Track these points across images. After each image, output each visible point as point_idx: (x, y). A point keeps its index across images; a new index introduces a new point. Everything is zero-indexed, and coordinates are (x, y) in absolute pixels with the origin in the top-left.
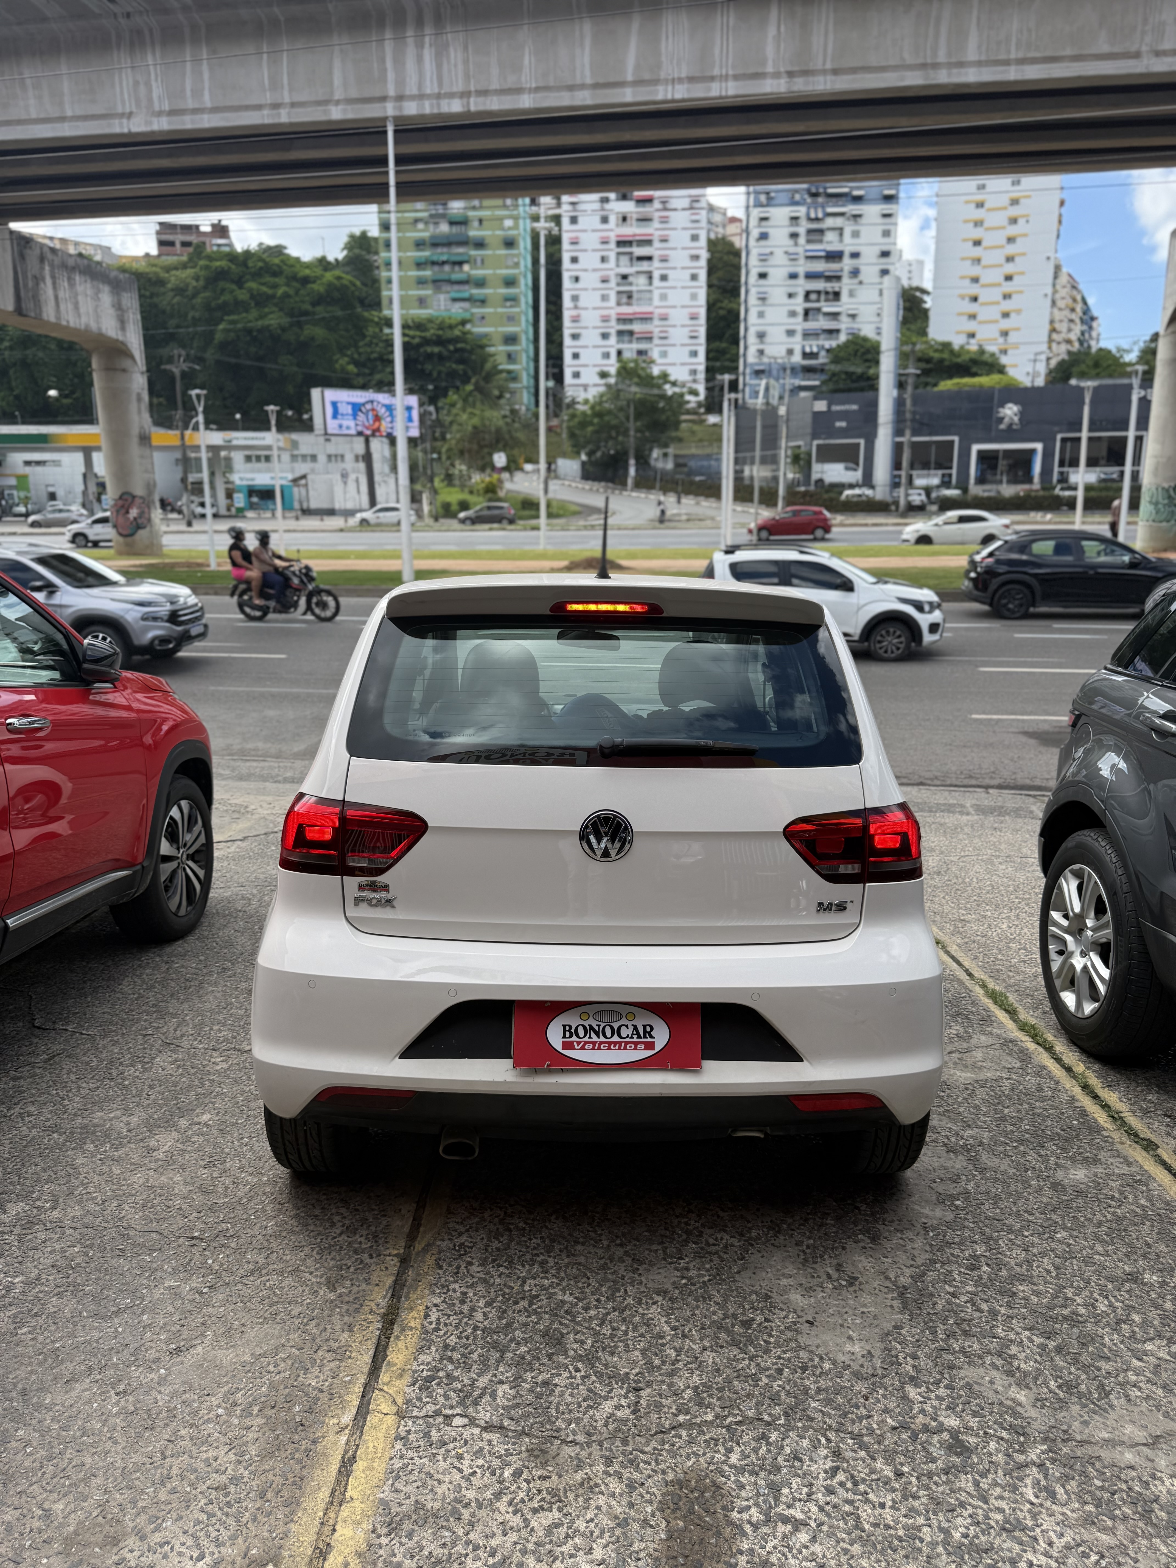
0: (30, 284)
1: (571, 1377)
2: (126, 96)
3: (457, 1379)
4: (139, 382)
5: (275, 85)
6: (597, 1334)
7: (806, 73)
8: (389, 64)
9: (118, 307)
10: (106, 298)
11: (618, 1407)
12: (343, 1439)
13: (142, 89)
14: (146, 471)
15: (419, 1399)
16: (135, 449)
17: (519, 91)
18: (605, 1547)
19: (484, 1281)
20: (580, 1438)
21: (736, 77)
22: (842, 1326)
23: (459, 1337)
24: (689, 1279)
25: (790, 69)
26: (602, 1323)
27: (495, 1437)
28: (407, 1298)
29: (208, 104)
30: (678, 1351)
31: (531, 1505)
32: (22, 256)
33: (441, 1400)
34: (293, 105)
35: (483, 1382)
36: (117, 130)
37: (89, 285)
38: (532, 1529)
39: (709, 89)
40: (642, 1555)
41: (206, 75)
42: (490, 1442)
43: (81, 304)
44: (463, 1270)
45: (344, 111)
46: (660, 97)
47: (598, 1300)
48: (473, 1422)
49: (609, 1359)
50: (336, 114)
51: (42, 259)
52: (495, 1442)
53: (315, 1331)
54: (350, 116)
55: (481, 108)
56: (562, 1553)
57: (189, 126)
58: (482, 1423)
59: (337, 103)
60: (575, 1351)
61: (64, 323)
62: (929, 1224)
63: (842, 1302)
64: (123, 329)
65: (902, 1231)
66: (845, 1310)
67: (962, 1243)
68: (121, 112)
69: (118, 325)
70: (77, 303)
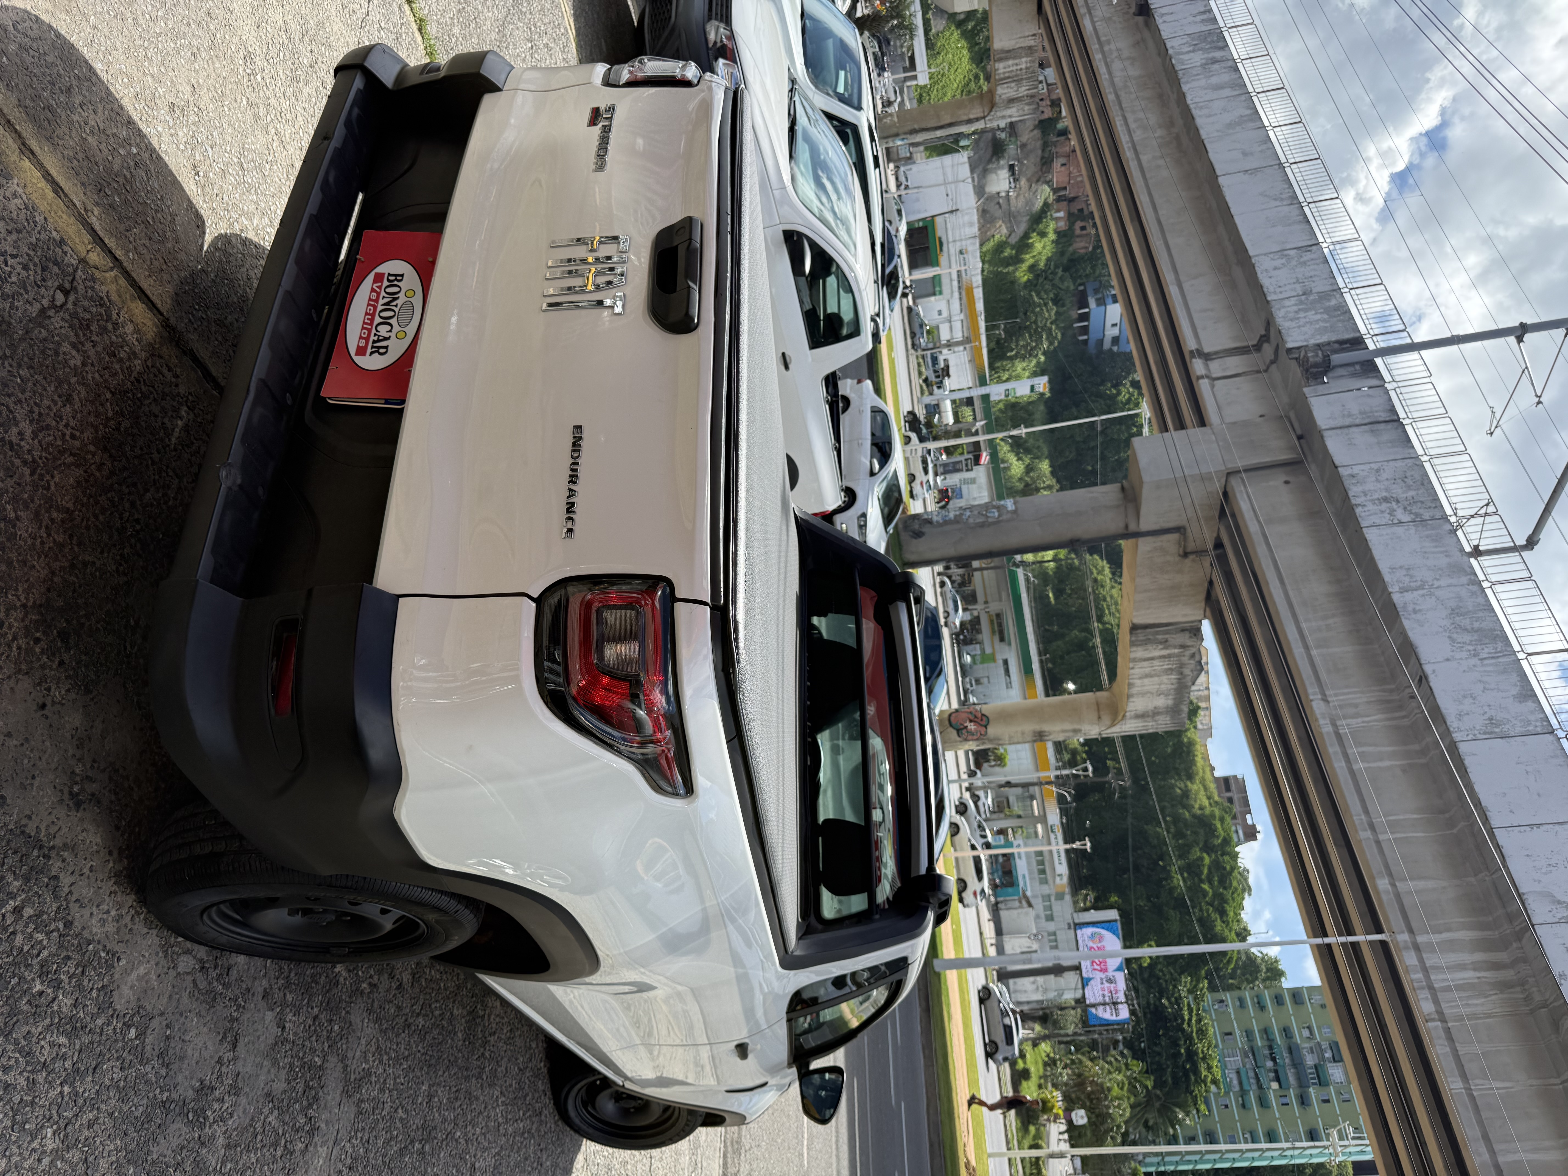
0: (1160, 637)
1: (68, 425)
2: (1341, 698)
3: (101, 333)
4: (1093, 731)
6: (104, 489)
8: (1446, 936)
9: (1155, 713)
10: (1161, 702)
11: (21, 435)
12: (77, 203)
13: (1351, 711)
14: (1011, 737)
15: (92, 289)
16: (1031, 729)
22: (27, 740)
26: (113, 503)
27: (33, 311)
28: (191, 368)
29: (1357, 766)
32: (1183, 630)
33: (85, 303)
34: (1378, 842)
35: (90, 350)
36: (1310, 690)
37: (1170, 687)
42: (31, 303)
43: (1151, 680)
47: (138, 522)
48: (54, 307)
51: (1183, 647)
52: (28, 306)
54: (1384, 898)
57: (1331, 750)
58: (51, 314)
59: (1393, 885)
61: (1131, 665)
62: (116, 964)
63: (53, 766)
64: (1138, 716)
65: (118, 921)
66: (44, 759)
67: (80, 986)
68: (1327, 693)
69: (1139, 713)
70: (1151, 676)
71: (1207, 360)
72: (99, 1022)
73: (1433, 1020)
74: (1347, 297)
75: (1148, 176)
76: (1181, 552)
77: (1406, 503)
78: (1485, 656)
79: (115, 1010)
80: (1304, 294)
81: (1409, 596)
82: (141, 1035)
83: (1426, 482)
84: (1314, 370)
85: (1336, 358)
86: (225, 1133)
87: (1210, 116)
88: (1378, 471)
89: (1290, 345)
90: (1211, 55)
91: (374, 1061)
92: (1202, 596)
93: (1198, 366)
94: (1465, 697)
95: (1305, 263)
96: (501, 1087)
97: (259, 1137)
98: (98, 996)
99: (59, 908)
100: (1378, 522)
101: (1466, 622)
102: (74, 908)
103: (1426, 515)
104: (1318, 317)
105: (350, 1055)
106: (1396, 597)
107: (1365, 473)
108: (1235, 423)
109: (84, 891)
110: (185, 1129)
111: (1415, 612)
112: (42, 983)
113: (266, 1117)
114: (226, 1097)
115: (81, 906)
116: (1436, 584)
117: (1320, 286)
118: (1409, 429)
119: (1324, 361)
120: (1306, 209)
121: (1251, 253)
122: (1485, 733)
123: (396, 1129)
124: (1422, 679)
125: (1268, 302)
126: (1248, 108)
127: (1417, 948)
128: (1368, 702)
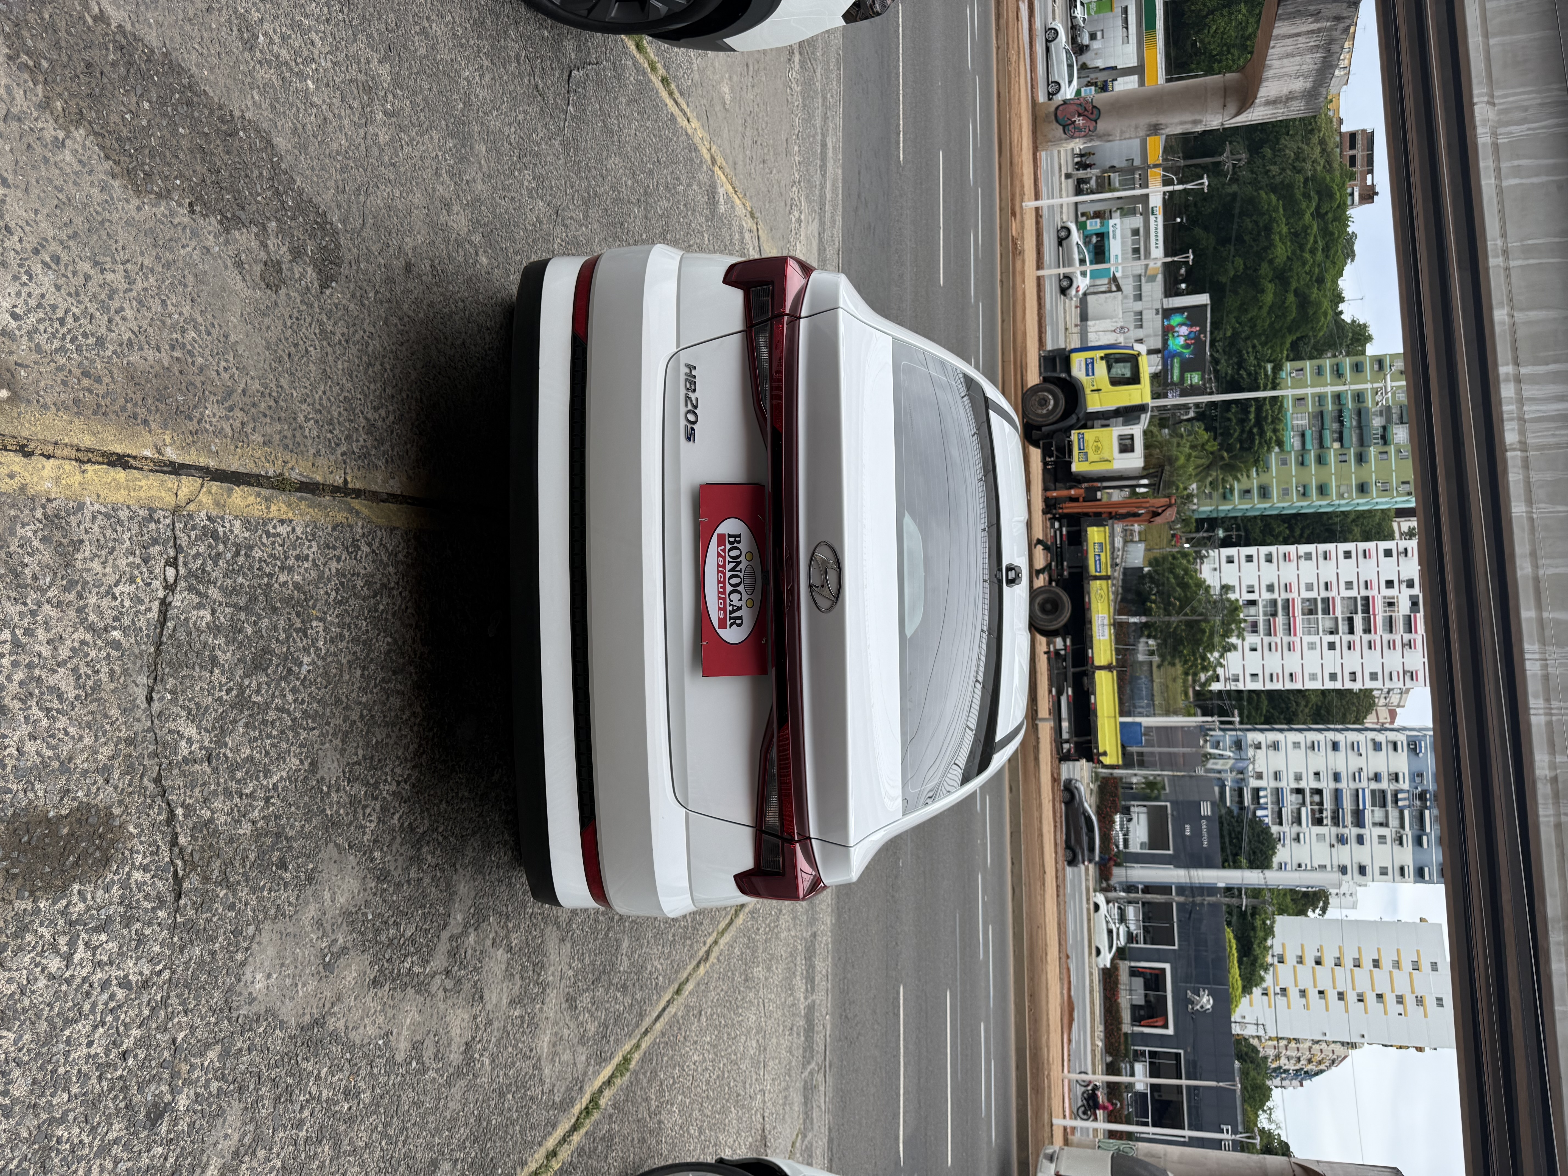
0: (1312, 8)
1: (221, 686)
2: (1511, 99)
3: (216, 564)
4: (1214, 121)
5: (1527, 251)
6: (267, 705)
7: (1556, 795)
8: (1552, 367)
9: (1290, 98)
10: (1299, 85)
11: (190, 741)
12: (148, 453)
13: (1520, 115)
14: (1121, 132)
15: (193, 528)
16: (1145, 120)
17: (1529, 502)
18: (39, 754)
19: (321, 577)
20: (156, 706)
21: (1549, 724)
22: (282, 965)
23: (260, 559)
24: (328, 794)
25: (1560, 779)
26: (279, 709)
27: (154, 614)
28: (301, 499)
29: (1505, 184)
30: (251, 796)
31: (82, 665)
33: (193, 552)
34: (1507, 270)
35: (214, 593)
36: (1476, 91)
37: (1311, 67)
38: (55, 671)
39: (1536, 697)
40: (30, 795)
41: (1535, 180)
42: (150, 609)
43: (1292, 60)
44: (332, 553)
45: (1503, 323)
46: (1527, 646)
47: (303, 702)
48: (170, 588)
49: (241, 723)
50: (1500, 315)
51: (1338, 19)
52: (149, 615)
53: (263, 405)
54: (1498, 329)
55: (1510, 463)
56: (30, 707)
57: (1482, 164)
58: (169, 599)
59: (1511, 316)
60: (249, 686)
61: (1272, 44)
62: (391, 1038)
63: (307, 962)
64: (1268, 103)
65: (383, 1010)
66: (298, 965)
67: (372, 1077)
69: (1271, 98)
70: (1293, 56)
72: (391, 1082)
73: (1514, 450)
79: (398, 1065)
82: (419, 1059)
86: (489, 1055)
97: (511, 1033)
98: (385, 1069)
99: (343, 1046)
102: (353, 1034)
110: (463, 1081)
112: (348, 1102)
113: (513, 1016)
114: (484, 1034)
115: (356, 1029)
128: (1541, 105)
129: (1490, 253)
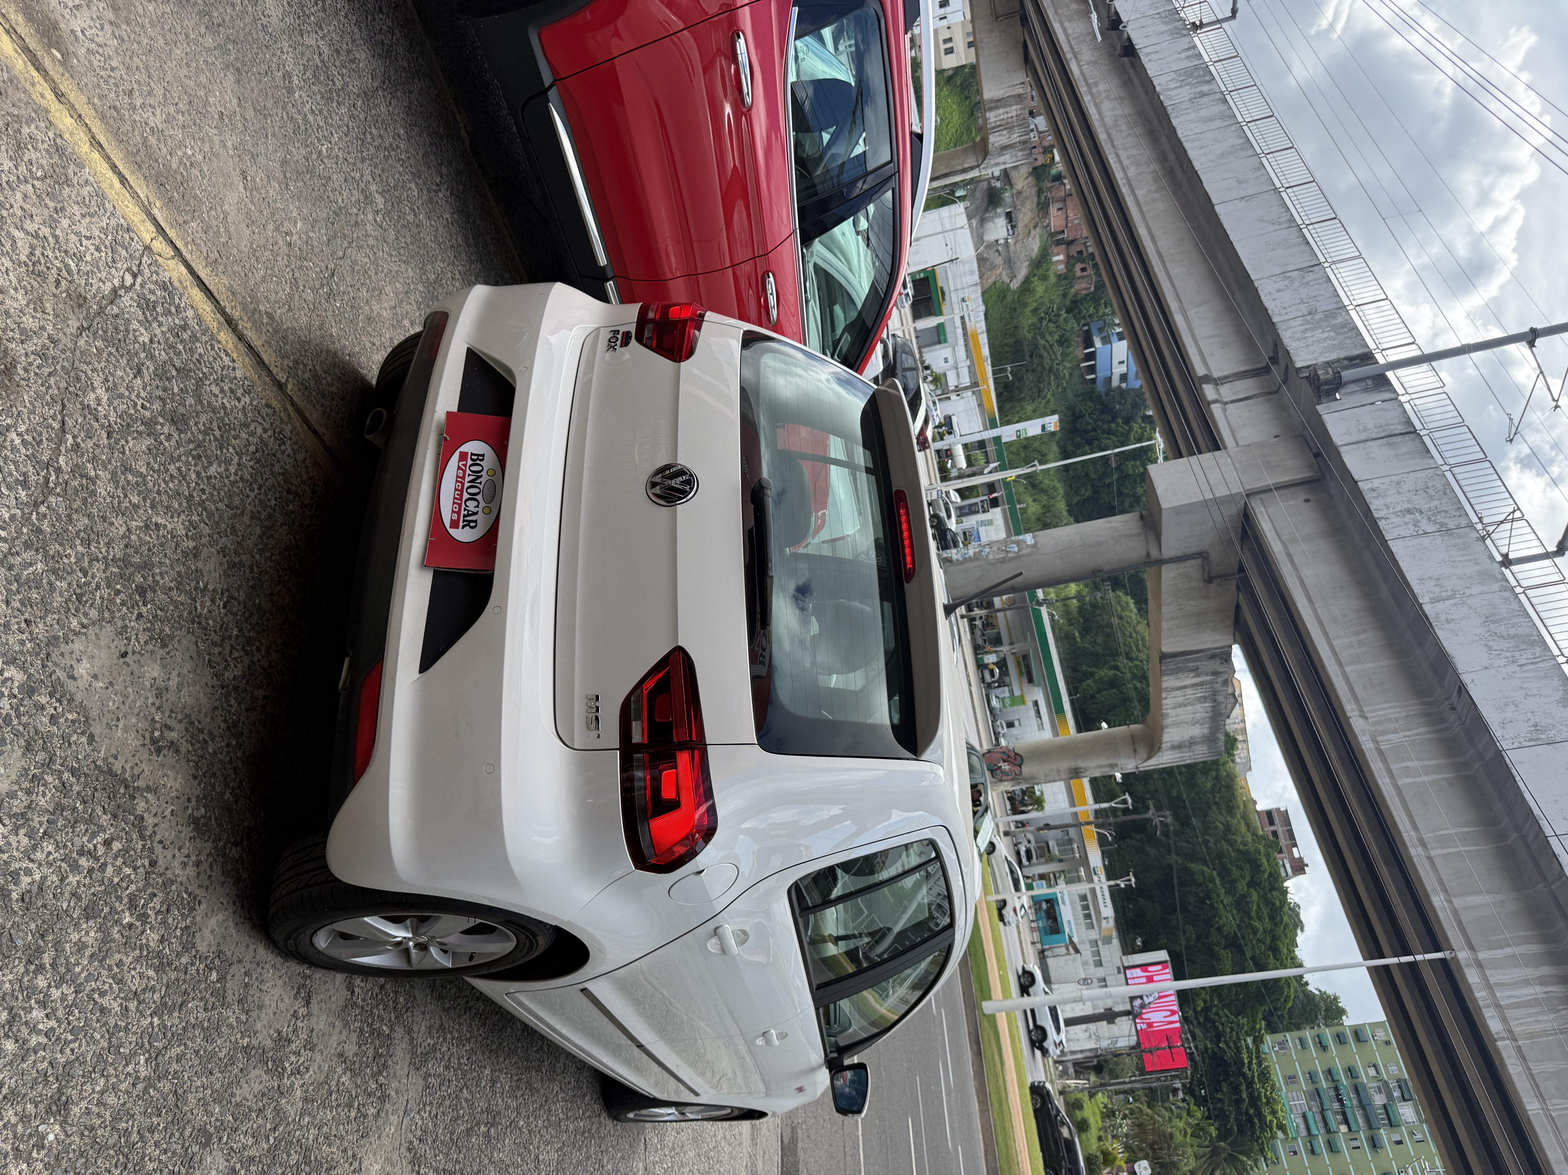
0: (1190, 665)
1: (139, 396)
2: (1380, 713)
3: (165, 315)
4: (1129, 764)
5: (1442, 841)
6: (172, 458)
8: (1508, 951)
9: (1191, 743)
10: (1197, 731)
11: (98, 400)
12: (141, 195)
13: (1390, 726)
14: (1045, 776)
15: (157, 273)
16: (1064, 765)
17: (1541, 1097)
19: (246, 425)
20: (82, 343)
22: (111, 684)
23: (201, 355)
24: (203, 592)
26: (181, 473)
27: (105, 289)
28: (247, 355)
29: (1400, 782)
30: (134, 506)
31: (39, 250)
32: (1212, 657)
33: (151, 286)
34: (1430, 859)
35: (157, 330)
36: (1347, 707)
37: (1204, 715)
42: (103, 281)
43: (1185, 709)
44: (261, 420)
45: (1443, 909)
47: (203, 492)
48: (124, 287)
49: (146, 443)
50: (1438, 901)
51: (1215, 673)
52: (101, 284)
53: (236, 268)
54: (1441, 914)
55: (1504, 1054)
57: (1373, 766)
58: (121, 293)
59: (1449, 901)
60: (162, 425)
61: (1164, 695)
62: (197, 907)
63: (136, 711)
64: (1173, 748)
65: (197, 867)
66: (127, 704)
67: (164, 922)
68: (1365, 709)
69: (1175, 743)
70: (1185, 706)
71: (1217, 385)
72: (184, 960)
73: (1502, 1039)
74: (1353, 313)
75: (1144, 209)
76: (1206, 577)
77: (1429, 514)
78: (1524, 662)
79: (197, 951)
80: (1310, 314)
81: (1440, 606)
82: (222, 979)
83: (1448, 491)
84: (1326, 387)
85: (1346, 374)
86: (302, 1086)
87: (1202, 148)
88: (1398, 483)
89: (1298, 365)
90: (1198, 89)
91: (438, 1038)
92: (1230, 621)
93: (1209, 391)
94: (1507, 704)
95: (1308, 283)
96: (560, 1082)
97: (334, 1096)
98: (182, 935)
99: (144, 846)
100: (1403, 534)
101: (1502, 629)
102: (158, 848)
103: (1452, 524)
104: (1326, 335)
105: (416, 1029)
106: (1426, 608)
107: (1386, 486)
108: (1249, 445)
109: (167, 834)
110: (265, 1077)
111: (1448, 621)
112: (131, 915)
113: (340, 1077)
114: (302, 1051)
115: (164, 847)
116: (1468, 592)
117: (1325, 305)
118: (1427, 440)
119: (1335, 378)
120: (1305, 231)
121: (1253, 278)
122: (1531, 740)
123: (462, 1108)
124: (1462, 689)
125: (1273, 324)
126: (1239, 137)
127: (1479, 965)
128: (1408, 716)
129: (1409, 844)
